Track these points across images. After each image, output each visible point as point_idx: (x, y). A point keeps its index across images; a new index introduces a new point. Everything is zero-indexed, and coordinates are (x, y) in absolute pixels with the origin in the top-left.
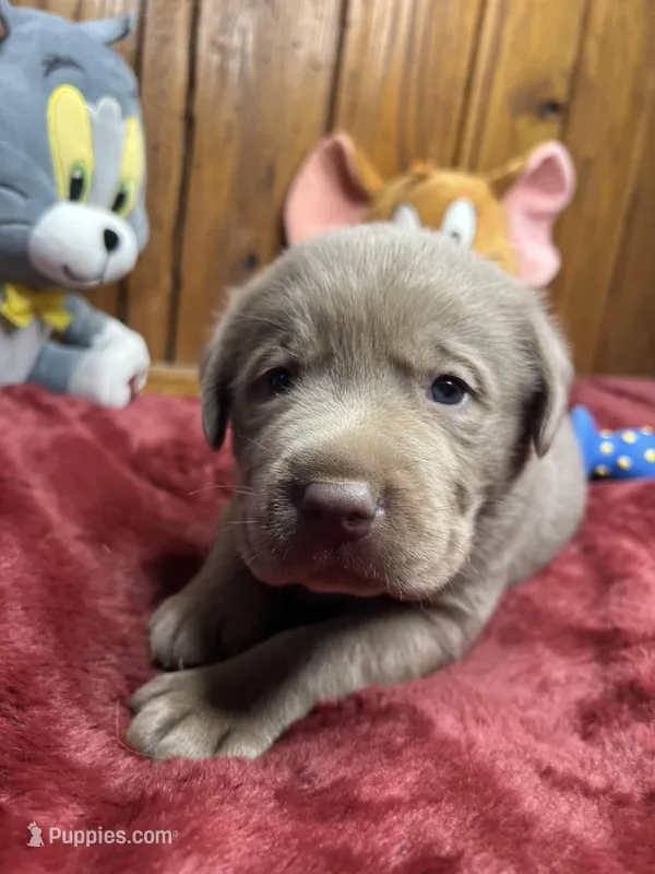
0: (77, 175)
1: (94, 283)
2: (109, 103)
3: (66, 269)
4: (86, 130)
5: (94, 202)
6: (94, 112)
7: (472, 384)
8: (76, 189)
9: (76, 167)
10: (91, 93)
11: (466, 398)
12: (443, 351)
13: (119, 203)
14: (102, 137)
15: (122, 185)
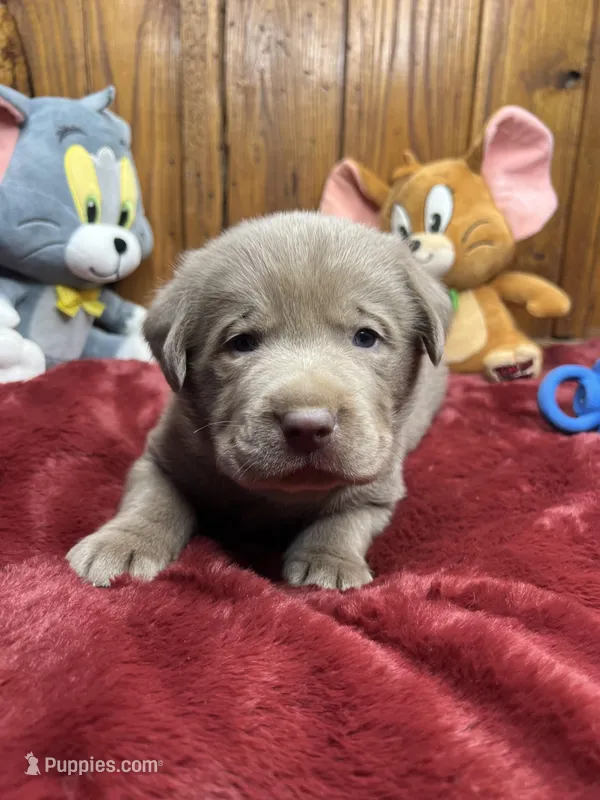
0: (91, 204)
1: (113, 277)
2: (106, 152)
3: (92, 270)
4: (92, 173)
5: (106, 221)
6: (96, 160)
7: (381, 333)
8: (92, 214)
9: (90, 199)
10: (92, 147)
11: (377, 342)
12: (361, 311)
13: (123, 218)
14: (104, 176)
15: (123, 205)
